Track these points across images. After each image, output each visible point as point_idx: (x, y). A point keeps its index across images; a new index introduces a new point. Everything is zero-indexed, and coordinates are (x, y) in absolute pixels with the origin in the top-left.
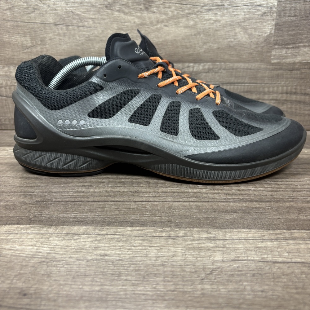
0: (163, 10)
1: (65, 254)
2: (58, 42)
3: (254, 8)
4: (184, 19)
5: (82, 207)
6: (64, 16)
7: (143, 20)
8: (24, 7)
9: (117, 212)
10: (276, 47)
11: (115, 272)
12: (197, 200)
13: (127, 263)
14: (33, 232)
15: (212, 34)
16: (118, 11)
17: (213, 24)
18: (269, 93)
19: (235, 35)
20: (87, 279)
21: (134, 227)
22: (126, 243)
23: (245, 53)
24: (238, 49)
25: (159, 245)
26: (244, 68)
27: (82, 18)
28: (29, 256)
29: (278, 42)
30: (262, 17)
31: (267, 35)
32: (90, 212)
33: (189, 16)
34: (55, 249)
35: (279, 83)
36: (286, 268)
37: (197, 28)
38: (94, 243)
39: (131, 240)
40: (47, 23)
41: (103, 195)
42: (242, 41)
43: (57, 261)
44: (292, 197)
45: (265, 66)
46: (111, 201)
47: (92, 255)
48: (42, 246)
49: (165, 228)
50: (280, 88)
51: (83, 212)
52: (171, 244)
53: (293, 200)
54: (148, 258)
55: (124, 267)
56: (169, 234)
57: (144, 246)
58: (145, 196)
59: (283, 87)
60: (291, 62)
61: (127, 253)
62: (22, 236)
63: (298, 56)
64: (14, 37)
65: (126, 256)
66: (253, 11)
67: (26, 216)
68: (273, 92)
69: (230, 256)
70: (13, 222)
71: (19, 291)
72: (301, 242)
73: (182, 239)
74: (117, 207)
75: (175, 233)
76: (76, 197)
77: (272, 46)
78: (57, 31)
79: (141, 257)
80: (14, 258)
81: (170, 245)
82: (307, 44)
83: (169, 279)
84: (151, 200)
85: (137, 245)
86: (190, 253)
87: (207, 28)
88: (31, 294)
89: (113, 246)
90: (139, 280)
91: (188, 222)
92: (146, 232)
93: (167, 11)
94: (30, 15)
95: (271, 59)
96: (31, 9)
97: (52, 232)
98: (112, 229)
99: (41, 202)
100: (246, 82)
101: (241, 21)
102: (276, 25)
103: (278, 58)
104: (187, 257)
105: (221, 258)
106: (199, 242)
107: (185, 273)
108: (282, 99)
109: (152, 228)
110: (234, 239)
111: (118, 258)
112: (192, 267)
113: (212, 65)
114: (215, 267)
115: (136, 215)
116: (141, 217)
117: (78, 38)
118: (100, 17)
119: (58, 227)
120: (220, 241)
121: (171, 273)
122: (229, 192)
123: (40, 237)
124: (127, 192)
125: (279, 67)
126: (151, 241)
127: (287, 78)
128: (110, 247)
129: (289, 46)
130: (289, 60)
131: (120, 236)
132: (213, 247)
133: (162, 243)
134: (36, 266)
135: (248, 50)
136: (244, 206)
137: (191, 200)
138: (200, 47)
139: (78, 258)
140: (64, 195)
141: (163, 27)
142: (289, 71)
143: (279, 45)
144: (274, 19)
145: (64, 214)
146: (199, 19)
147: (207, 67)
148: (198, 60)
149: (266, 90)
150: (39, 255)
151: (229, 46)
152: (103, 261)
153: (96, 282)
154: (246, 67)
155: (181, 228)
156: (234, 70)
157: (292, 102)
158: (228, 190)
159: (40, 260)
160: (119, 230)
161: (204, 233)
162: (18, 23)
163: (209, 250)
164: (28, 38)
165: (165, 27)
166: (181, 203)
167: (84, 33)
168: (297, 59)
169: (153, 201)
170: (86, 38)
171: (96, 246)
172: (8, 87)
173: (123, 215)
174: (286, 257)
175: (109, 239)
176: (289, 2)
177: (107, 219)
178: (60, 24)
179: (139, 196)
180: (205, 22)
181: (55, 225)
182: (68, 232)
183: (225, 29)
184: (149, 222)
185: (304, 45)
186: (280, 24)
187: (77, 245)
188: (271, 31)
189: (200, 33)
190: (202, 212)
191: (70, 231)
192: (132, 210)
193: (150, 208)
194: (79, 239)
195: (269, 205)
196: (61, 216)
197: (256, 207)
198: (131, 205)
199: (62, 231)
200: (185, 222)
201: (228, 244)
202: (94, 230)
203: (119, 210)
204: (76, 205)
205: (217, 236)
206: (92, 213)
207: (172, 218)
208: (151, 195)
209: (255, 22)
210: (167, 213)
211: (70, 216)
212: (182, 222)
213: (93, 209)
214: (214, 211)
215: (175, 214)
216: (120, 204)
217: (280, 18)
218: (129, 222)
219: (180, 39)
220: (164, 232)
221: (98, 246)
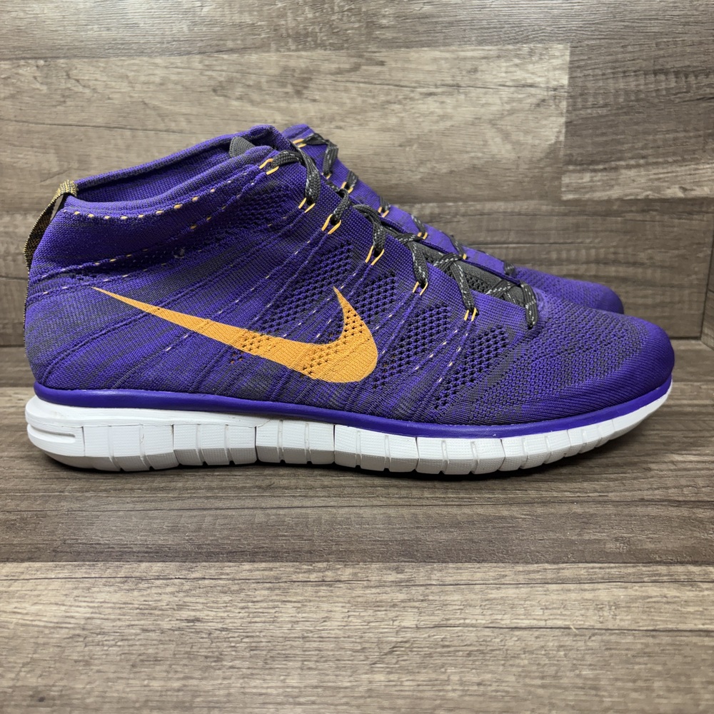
0: (331, 95)
1: (119, 619)
2: (116, 163)
3: (521, 90)
4: (377, 114)
5: (158, 521)
6: (127, 110)
8: (42, 92)
9: (226, 531)
10: (571, 167)
11: (212, 652)
12: (389, 502)
13: (236, 635)
14: (60, 576)
15: (436, 143)
16: (240, 98)
17: (437, 122)
18: (560, 262)
19: (484, 145)
20: (158, 668)
21: (257, 562)
22: (238, 595)
23: (507, 181)
24: (491, 173)
25: (300, 598)
26: (505, 213)
27: (164, 113)
28: (52, 625)
29: (574, 158)
30: (539, 109)
31: (549, 145)
32: (173, 532)
33: (386, 106)
34: (101, 610)
35: (579, 240)
36: (534, 639)
37: (404, 132)
38: (176, 597)
39: (249, 590)
40: (91, 124)
41: (201, 495)
42: (499, 156)
43: (104, 633)
44: (578, 494)
45: (550, 208)
46: (216, 509)
47: (170, 620)
48: (77, 604)
49: (317, 564)
50: (583, 252)
51: (160, 532)
52: (323, 597)
53: (578, 499)
54: (278, 625)
55: (231, 642)
56: (323, 577)
57: (272, 601)
58: (285, 496)
59: (588, 249)
60: (601, 199)
61: (237, 615)
62: (37, 585)
63: (616, 187)
64: (21, 154)
65: (236, 621)
66: (520, 96)
67: (47, 542)
68: (569, 261)
69: (432, 618)
70: (20, 556)
71: (31, 693)
72: (572, 587)
73: (346, 585)
75: (335, 573)
77: (561, 167)
78: (113, 142)
79: (264, 622)
80: (22, 629)
81: (321, 599)
82: (632, 162)
83: (311, 665)
84: (296, 503)
85: (258, 599)
86: (357, 614)
87: (426, 131)
88: (53, 699)
89: (213, 602)
90: (255, 667)
91: (364, 551)
92: (279, 572)
93: (341, 98)
94: (54, 110)
95: (562, 192)
96: (58, 97)
97: (97, 576)
98: (213, 568)
99: (76, 512)
100: (510, 240)
101: (495, 117)
102: (568, 124)
103: (576, 190)
104: (350, 622)
105: (415, 622)
106: (378, 590)
107: (342, 652)
108: (588, 274)
109: (291, 564)
110: (447, 583)
111: (220, 626)
112: (358, 640)
113: (438, 207)
114: (400, 640)
115: (263, 536)
116: (273, 541)
118: (202, 111)
119: (108, 564)
120: (418, 588)
121: (317, 652)
123: (74, 586)
124: (250, 488)
125: (578, 208)
126: (285, 591)
127: (597, 232)
128: (207, 603)
129: (596, 167)
130: (600, 195)
131: (228, 582)
132: (402, 601)
133: (307, 594)
134: (63, 645)
135: (512, 175)
136: (478, 514)
137: (375, 503)
138: (412, 171)
139: (145, 627)
140: (123, 497)
141: (335, 130)
142: (599, 218)
143: (575, 164)
144: (562, 113)
145: (121, 538)
146: (408, 113)
147: (427, 211)
148: (408, 197)
149: (554, 256)
150: (70, 623)
151: (474, 168)
152: (192, 632)
153: (176, 672)
154: (509, 210)
155: (348, 563)
156: (486, 216)
159: (72, 632)
160: (227, 570)
161: (391, 573)
162: (31, 125)
164: (52, 157)
165: (338, 131)
166: (354, 510)
167: (169, 144)
168: (615, 193)
169: (300, 506)
171: (181, 603)
172: (10, 258)
173: (238, 538)
174: (538, 617)
175: (205, 587)
176: (592, 79)
177: (204, 546)
178: (120, 126)
179: (274, 497)
180: (421, 120)
181: (102, 561)
182: (128, 575)
183: (462, 132)
184: (286, 552)
185: (627, 165)
186: (575, 122)
187: (145, 601)
188: (558, 137)
189: (410, 142)
190: (393, 529)
191: (133, 572)
192: (257, 526)
193: (293, 521)
194: (149, 588)
195: (527, 512)
196: (116, 541)
197: (500, 517)
198: (255, 515)
199: (117, 573)
200: (358, 550)
201: (433, 593)
202: (178, 571)
203: (229, 528)
204: (147, 518)
205: (415, 577)
206: (176, 535)
207: (333, 542)
208: (298, 494)
209: (524, 118)
210: (325, 532)
211: (133, 541)
212: (350, 551)
213: (179, 525)
214: (416, 525)
215: (341, 533)
216: (234, 515)
217: (575, 110)
218: (248, 553)
219: (369, 155)
220: (314, 571)
221: (185, 602)
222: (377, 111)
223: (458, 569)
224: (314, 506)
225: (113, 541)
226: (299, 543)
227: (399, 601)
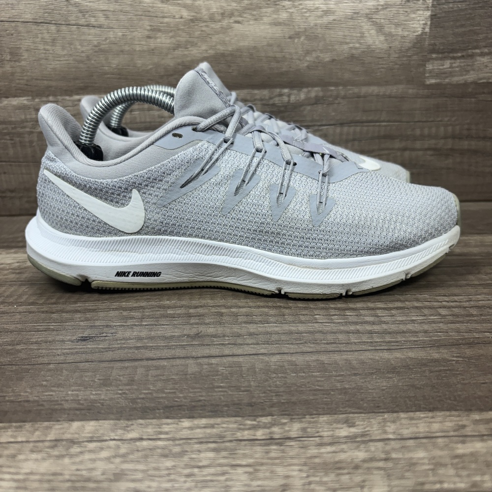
2: (44, 55)
4: (269, 10)
5: (89, 374)
6: (52, 7)
7: (196, 13)
9: (159, 384)
10: (434, 56)
12: (318, 348)
15: (320, 35)
17: (322, 17)
18: (422, 137)
19: (361, 37)
21: (196, 418)
22: (181, 459)
23: (379, 69)
24: (366, 62)
25: (251, 461)
26: (378, 95)
27: (85, 10)
29: (437, 47)
30: (409, 4)
31: (417, 35)
32: (105, 385)
33: (277, 3)
34: (28, 483)
35: (439, 119)
37: (293, 26)
38: (112, 463)
39: (192, 452)
40: (20, 20)
41: (131, 346)
42: (374, 46)
45: (415, 91)
46: (148, 359)
49: (261, 418)
50: (442, 129)
51: (92, 386)
52: (275, 458)
56: (270, 433)
57: (220, 465)
58: (215, 345)
59: (446, 126)
60: (459, 83)
61: (183, 485)
63: (472, 72)
68: (430, 137)
69: (403, 481)
73: (297, 442)
74: (159, 372)
75: (282, 428)
76: (77, 353)
77: (426, 55)
78: (40, 36)
81: (274, 461)
82: (486, 50)
84: (227, 352)
85: (204, 463)
86: (317, 479)
87: (312, 25)
89: (155, 469)
91: (306, 402)
92: (221, 429)
95: (425, 78)
97: (24, 439)
98: (150, 427)
99: (6, 367)
100: (382, 119)
101: (371, 11)
102: (433, 17)
103: (437, 75)
106: (333, 448)
108: (445, 147)
109: (233, 419)
110: (406, 436)
113: (322, 91)
115: (199, 388)
116: (210, 394)
117: (79, 47)
118: (117, 7)
119: (37, 425)
120: (376, 444)
122: (376, 328)
124: (179, 337)
125: (439, 91)
126: (232, 453)
127: (454, 111)
128: (148, 470)
129: (455, 55)
130: (456, 79)
131: (167, 443)
132: (364, 461)
133: (257, 456)
135: (384, 63)
136: (410, 357)
137: (305, 349)
138: (300, 60)
140: (54, 349)
141: (234, 24)
142: (456, 99)
143: (438, 52)
144: (428, 7)
145: (52, 393)
146: (297, 8)
147: (313, 94)
148: (296, 82)
149: (418, 132)
151: (352, 57)
154: (381, 94)
155: (294, 417)
156: (361, 99)
157: (462, 152)
158: (374, 324)
160: (166, 428)
161: (342, 426)
163: (357, 467)
165: (237, 25)
166: (286, 357)
167: (90, 37)
168: (471, 77)
169: (231, 354)
170: (94, 47)
171: (118, 471)
173: (173, 391)
175: (144, 450)
177: (139, 401)
178: (46, 21)
179: (204, 345)
180: (307, 15)
181: (30, 421)
182: (58, 437)
183: (343, 25)
184: (226, 406)
185: (482, 53)
186: (438, 15)
187: (78, 470)
188: (424, 29)
189: (299, 34)
190: (331, 376)
191: (63, 434)
192: (190, 377)
193: (227, 371)
194: (81, 453)
195: (457, 354)
196: (45, 397)
197: (432, 360)
198: (188, 365)
199: (46, 435)
200: (300, 401)
201: (394, 450)
202: (113, 430)
203: (163, 380)
204: (78, 371)
205: (369, 431)
206: (109, 389)
207: (272, 393)
208: (226, 342)
209: (396, 12)
210: (262, 381)
211: (64, 397)
212: (293, 402)
213: (111, 378)
214: (353, 372)
215: (278, 383)
216: (166, 366)
217: (439, 4)
218: (185, 407)
219: (264, 46)
220: (260, 427)
221: (122, 470)
222: (270, 7)
223: (412, 419)
224: (245, 354)
225: (43, 397)
226: (238, 394)
227: (361, 461)
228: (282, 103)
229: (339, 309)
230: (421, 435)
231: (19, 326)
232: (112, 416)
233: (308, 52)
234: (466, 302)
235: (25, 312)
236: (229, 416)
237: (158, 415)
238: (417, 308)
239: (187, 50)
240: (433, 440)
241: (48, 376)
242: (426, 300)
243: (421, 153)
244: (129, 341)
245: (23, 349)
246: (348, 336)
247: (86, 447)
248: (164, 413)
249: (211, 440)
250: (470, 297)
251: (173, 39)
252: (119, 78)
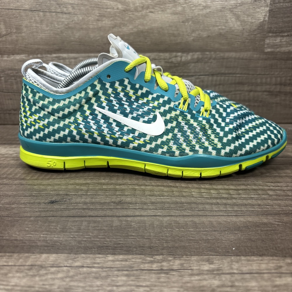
2: (35, 30)
4: (171, 5)
5: (54, 224)
7: (127, 6)
9: (96, 232)
10: (270, 34)
12: (193, 213)
15: (201, 21)
17: (202, 10)
18: (262, 84)
19: (226, 22)
21: (117, 255)
22: (106, 280)
23: (236, 42)
24: (229, 37)
25: (148, 283)
26: (235, 58)
27: (60, 3)
29: (272, 30)
30: (256, 3)
31: (260, 22)
32: (63, 232)
35: (272, 73)
37: (185, 15)
38: (64, 281)
39: (113, 276)
40: (22, 9)
41: (80, 207)
42: (234, 28)
45: (258, 56)
46: (90, 216)
49: (156, 257)
50: (274, 79)
51: (55, 232)
52: (163, 282)
56: (162, 266)
57: (130, 285)
58: (130, 209)
59: (276, 77)
60: (285, 51)
68: (266, 84)
73: (177, 273)
74: (96, 225)
75: (168, 263)
76: (48, 211)
77: (265, 34)
78: (33, 18)
81: (162, 284)
84: (137, 213)
85: (120, 283)
87: (196, 14)
89: (90, 286)
91: (184, 247)
92: (132, 262)
95: (265, 48)
97: (13, 264)
98: (89, 259)
99: (5, 218)
100: (237, 72)
101: (232, 7)
102: (270, 11)
103: (272, 46)
106: (199, 278)
108: (275, 90)
109: (139, 256)
110: (244, 272)
113: (201, 54)
115: (119, 236)
116: (126, 240)
117: (56, 25)
119: (21, 255)
120: (226, 276)
124: (109, 203)
125: (273, 56)
126: (138, 278)
127: (281, 68)
128: (85, 287)
129: (283, 34)
130: (283, 49)
131: (98, 270)
132: (218, 287)
133: (152, 280)
135: (240, 38)
136: (249, 221)
137: (185, 213)
138: (188, 35)
140: (34, 208)
142: (283, 61)
143: (273, 33)
144: (267, 5)
145: (31, 235)
146: (187, 4)
147: (196, 57)
148: (186, 49)
149: (259, 81)
151: (220, 34)
154: (237, 57)
155: (176, 256)
156: (225, 60)
157: (286, 94)
158: (228, 199)
160: (98, 260)
161: (205, 263)
163: (213, 291)
164: (2, 26)
165: (151, 14)
166: (174, 218)
167: (63, 20)
169: (140, 215)
170: (65, 26)
171: (67, 287)
173: (104, 237)
175: (84, 273)
177: (83, 242)
178: (37, 10)
179: (124, 209)
180: (194, 8)
181: (17, 253)
182: (33, 263)
183: (215, 15)
184: (135, 248)
186: (274, 10)
187: (43, 285)
188: (264, 18)
189: (188, 20)
190: (200, 231)
191: (36, 261)
192: (115, 229)
193: (137, 225)
194: (46, 274)
195: (278, 220)
196: (27, 238)
197: (263, 223)
198: (113, 221)
199: (26, 262)
200: (180, 247)
201: (237, 280)
202: (66, 260)
203: (98, 230)
204: (48, 222)
205: (222, 267)
206: (65, 234)
207: (163, 240)
208: (137, 208)
209: (248, 8)
210: (158, 233)
211: (38, 238)
212: (176, 247)
213: (67, 227)
214: (213, 229)
215: (167, 234)
216: (100, 221)
217: (274, 4)
218: (110, 248)
219: (166, 27)
220: (155, 262)
221: (70, 286)
223: (249, 261)
224: (148, 215)
225: (25, 238)
226: (143, 241)
227: (216, 287)
228: (176, 61)
229: (207, 189)
230: (254, 271)
231: (14, 193)
232: (66, 252)
233: (193, 31)
234: (285, 187)
235: (19, 184)
236: (136, 254)
237: (93, 252)
238: (254, 190)
239: (120, 28)
240: (262, 275)
241: (30, 225)
242: (260, 185)
243: (260, 94)
244: (79, 205)
245: (16, 207)
246: (212, 206)
247: (49, 270)
248: (97, 251)
249: (125, 269)
250: (288, 184)
251: (112, 22)
252: (80, 45)
